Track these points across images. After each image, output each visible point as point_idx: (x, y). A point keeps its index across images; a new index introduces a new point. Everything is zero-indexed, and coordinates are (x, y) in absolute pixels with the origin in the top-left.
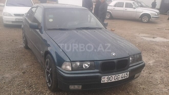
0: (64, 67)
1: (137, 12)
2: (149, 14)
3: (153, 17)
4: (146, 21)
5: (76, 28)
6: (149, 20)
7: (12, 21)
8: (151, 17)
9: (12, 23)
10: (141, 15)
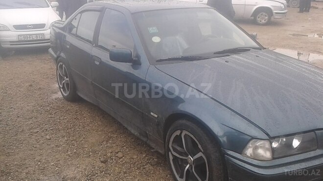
0: (249, 151)
1: (246, 6)
2: (269, 7)
3: (276, 13)
4: (263, 21)
5: (215, 53)
6: (269, 18)
7: (11, 42)
8: (274, 14)
9: (11, 45)
10: (255, 11)
